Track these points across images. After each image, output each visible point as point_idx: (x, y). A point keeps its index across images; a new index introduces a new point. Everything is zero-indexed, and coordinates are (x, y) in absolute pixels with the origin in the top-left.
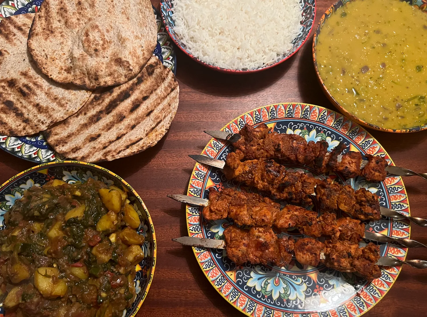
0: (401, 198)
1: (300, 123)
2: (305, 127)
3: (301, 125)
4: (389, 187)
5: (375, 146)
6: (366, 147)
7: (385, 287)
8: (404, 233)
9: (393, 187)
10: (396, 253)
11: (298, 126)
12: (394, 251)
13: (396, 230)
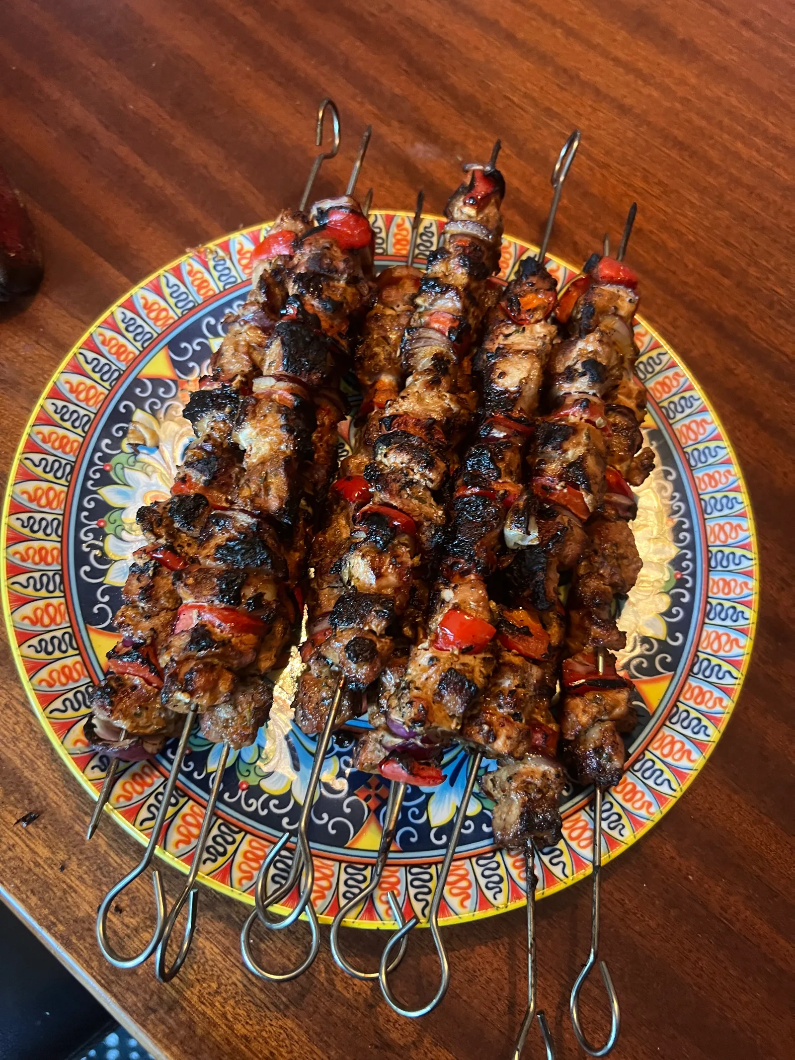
0: (46, 434)
1: (254, 816)
2: (242, 794)
3: (255, 804)
4: (63, 481)
5: (27, 622)
6: (59, 634)
7: (240, 244)
8: (103, 343)
9: (50, 477)
10: (156, 307)
11: (265, 805)
12: (158, 314)
13: (118, 359)
